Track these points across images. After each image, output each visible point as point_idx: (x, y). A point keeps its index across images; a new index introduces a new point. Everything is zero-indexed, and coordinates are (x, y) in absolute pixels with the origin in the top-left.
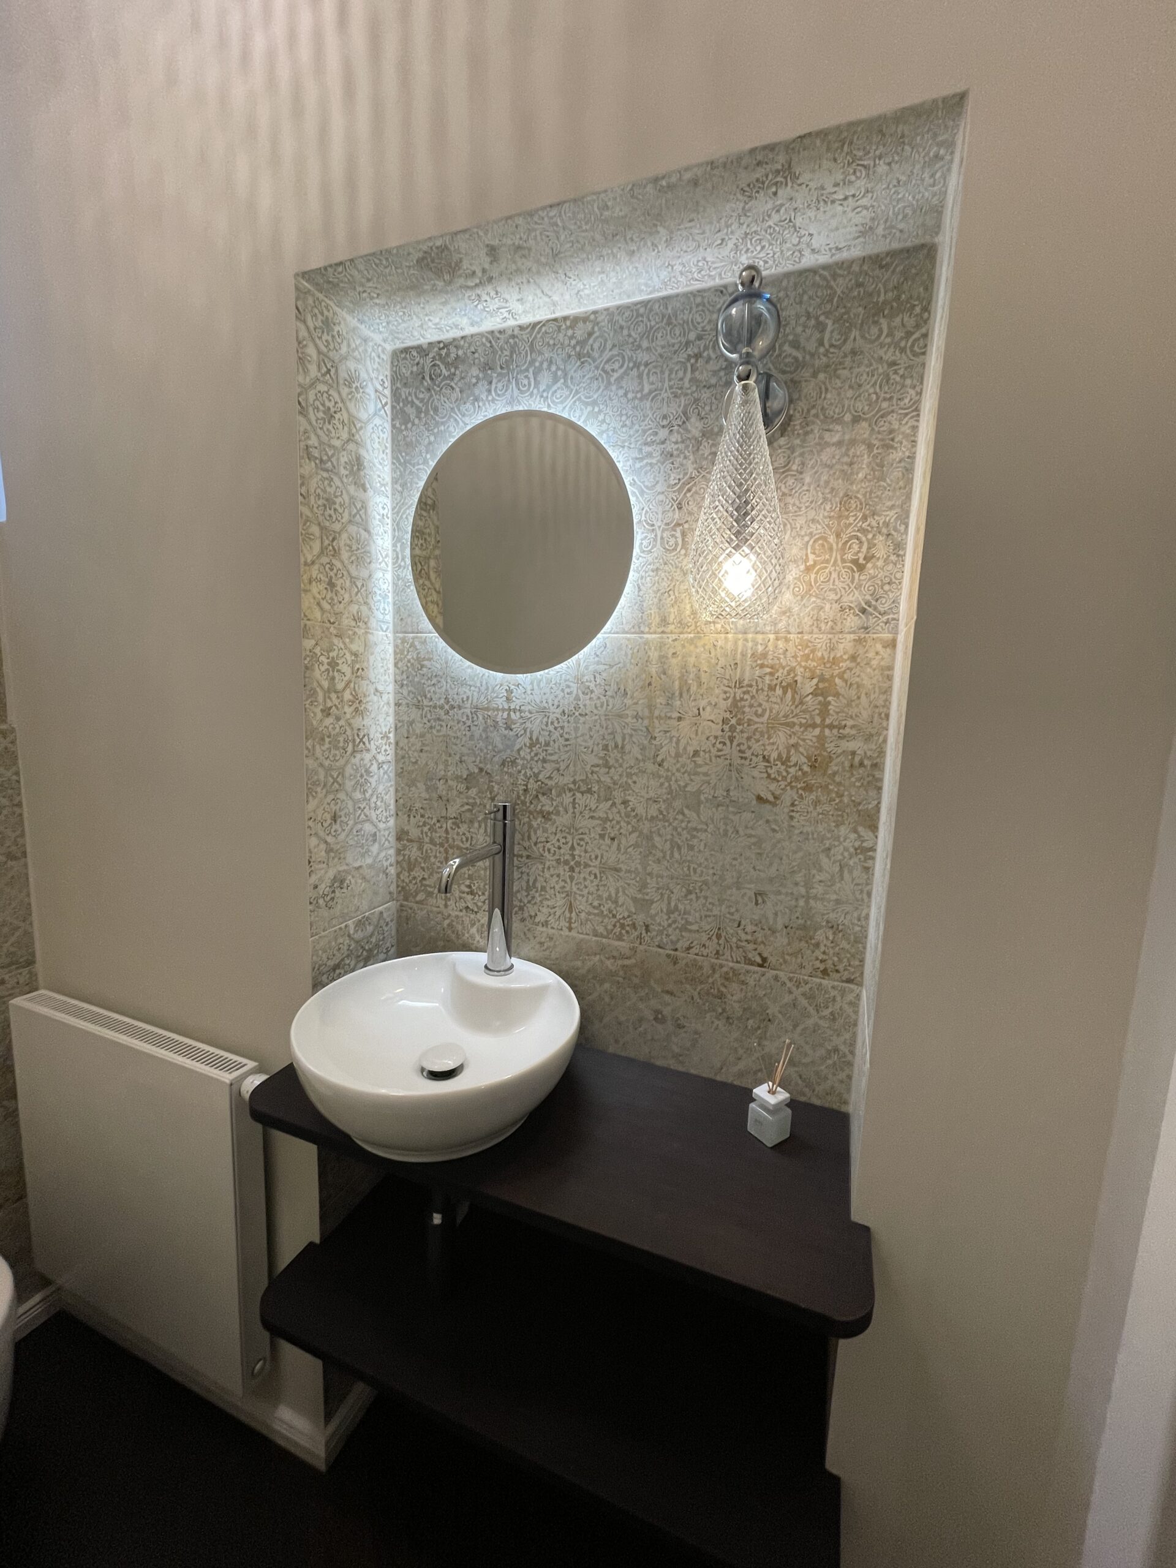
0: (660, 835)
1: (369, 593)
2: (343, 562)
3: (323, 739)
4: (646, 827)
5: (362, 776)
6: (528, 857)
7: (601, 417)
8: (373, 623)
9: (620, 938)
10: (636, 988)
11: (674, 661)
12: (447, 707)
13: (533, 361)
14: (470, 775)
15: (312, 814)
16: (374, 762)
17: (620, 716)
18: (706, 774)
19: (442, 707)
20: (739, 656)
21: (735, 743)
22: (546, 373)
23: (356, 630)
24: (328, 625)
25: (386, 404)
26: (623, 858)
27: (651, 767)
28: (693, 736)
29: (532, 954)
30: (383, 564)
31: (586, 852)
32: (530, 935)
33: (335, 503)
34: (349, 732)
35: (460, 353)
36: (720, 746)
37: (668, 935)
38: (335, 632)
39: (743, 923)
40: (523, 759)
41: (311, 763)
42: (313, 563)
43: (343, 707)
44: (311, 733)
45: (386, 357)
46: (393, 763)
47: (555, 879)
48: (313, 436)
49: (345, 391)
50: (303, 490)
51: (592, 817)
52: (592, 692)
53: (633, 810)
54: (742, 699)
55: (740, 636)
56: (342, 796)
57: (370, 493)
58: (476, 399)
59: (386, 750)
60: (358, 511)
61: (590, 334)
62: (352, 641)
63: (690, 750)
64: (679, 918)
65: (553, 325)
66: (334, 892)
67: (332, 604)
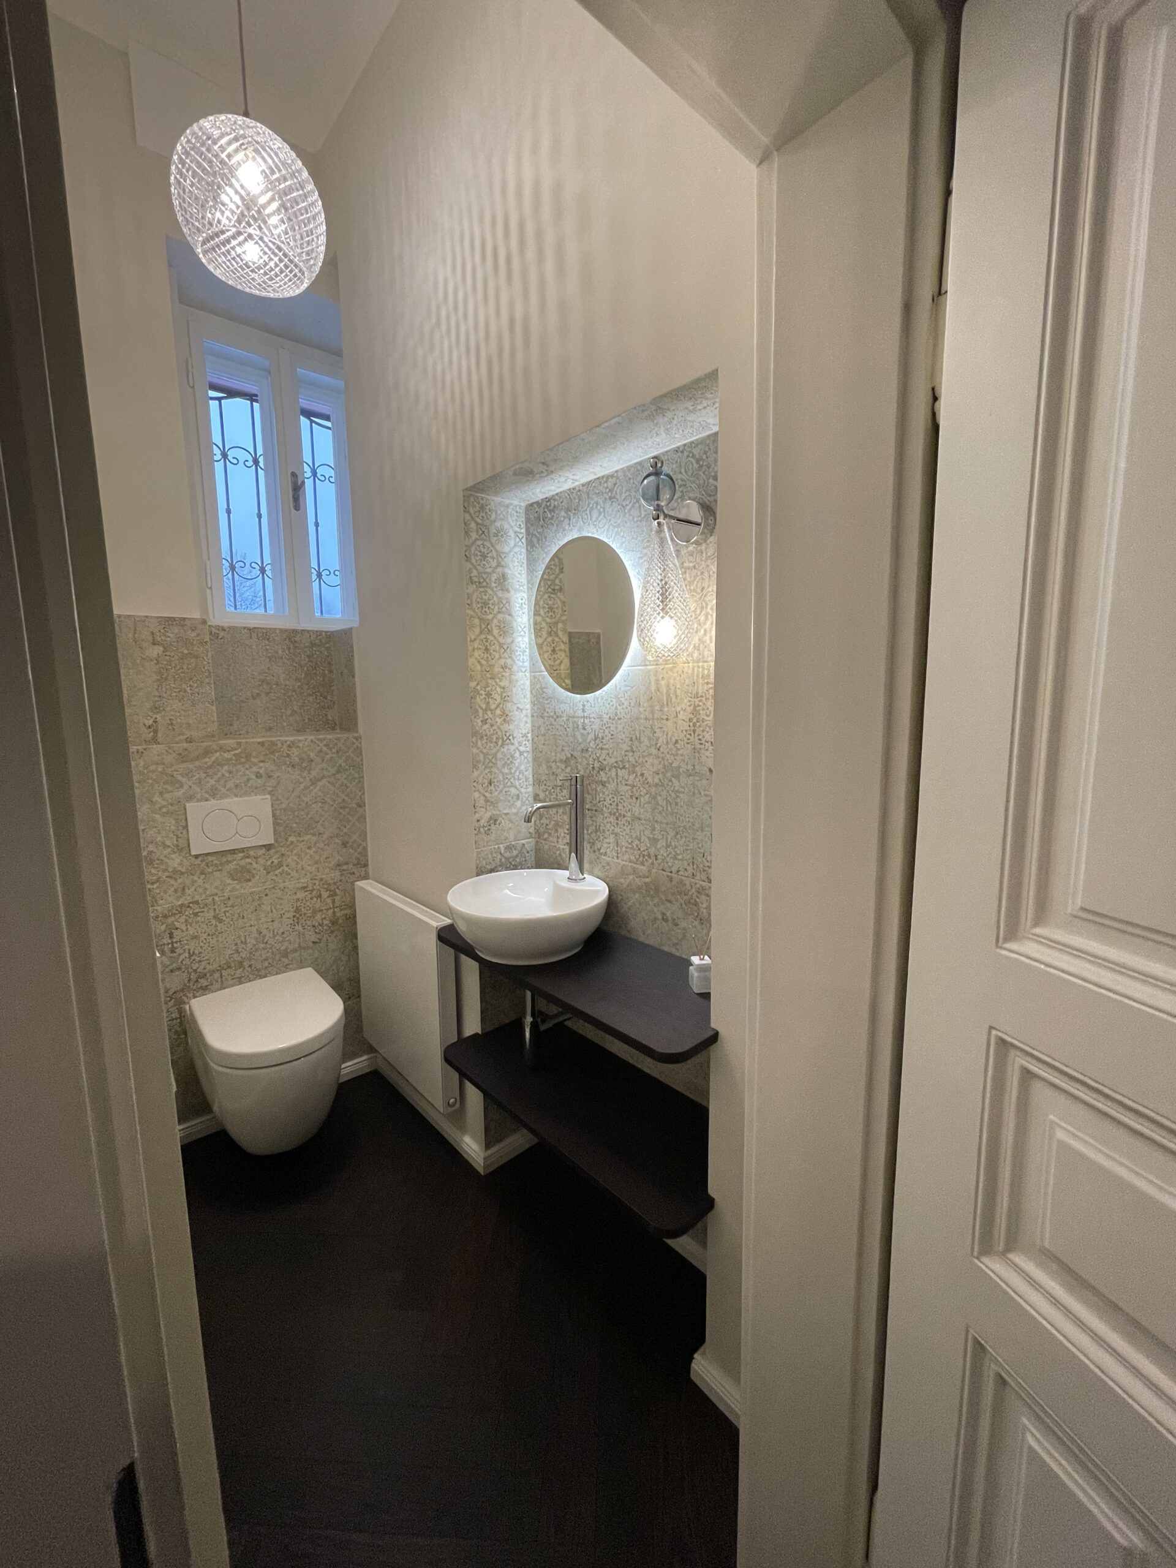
0: (660, 795)
1: (512, 651)
2: (494, 636)
3: (482, 737)
4: (653, 790)
5: (508, 759)
6: (596, 810)
7: (622, 534)
8: (515, 668)
9: (643, 864)
10: (652, 897)
11: (663, 683)
12: (555, 717)
13: (589, 504)
14: (567, 758)
15: (475, 779)
16: (517, 751)
17: (638, 719)
18: (682, 755)
19: (553, 717)
20: (695, 678)
21: (696, 734)
22: (595, 510)
23: (504, 674)
24: (485, 673)
25: (523, 537)
26: (642, 810)
27: (654, 751)
28: (675, 730)
29: (600, 874)
30: (522, 633)
31: (624, 807)
32: (598, 861)
33: (488, 604)
34: (499, 733)
35: (556, 503)
36: (688, 736)
37: (667, 863)
38: (490, 676)
39: (705, 854)
40: (592, 748)
41: (475, 750)
42: (475, 639)
43: (495, 719)
44: (475, 734)
45: (522, 511)
46: (531, 752)
47: (609, 824)
48: (474, 571)
49: (494, 540)
50: (469, 602)
51: (626, 785)
52: (623, 704)
53: (646, 779)
54: (699, 706)
55: (695, 664)
56: (494, 770)
57: (512, 592)
58: (564, 530)
59: (525, 744)
60: (504, 605)
61: (615, 485)
62: (501, 680)
63: (674, 739)
64: (672, 851)
65: (597, 481)
66: (490, 825)
67: (487, 660)
